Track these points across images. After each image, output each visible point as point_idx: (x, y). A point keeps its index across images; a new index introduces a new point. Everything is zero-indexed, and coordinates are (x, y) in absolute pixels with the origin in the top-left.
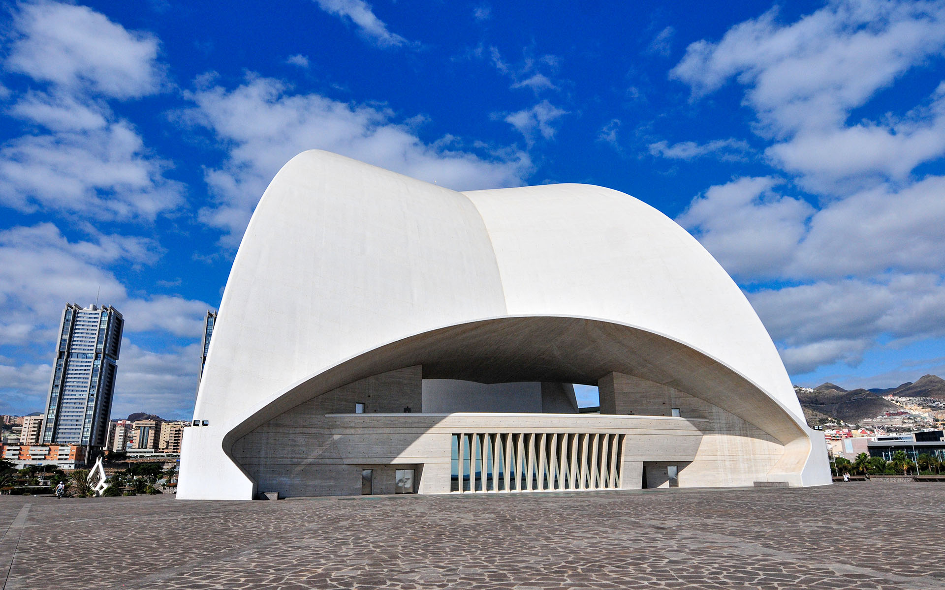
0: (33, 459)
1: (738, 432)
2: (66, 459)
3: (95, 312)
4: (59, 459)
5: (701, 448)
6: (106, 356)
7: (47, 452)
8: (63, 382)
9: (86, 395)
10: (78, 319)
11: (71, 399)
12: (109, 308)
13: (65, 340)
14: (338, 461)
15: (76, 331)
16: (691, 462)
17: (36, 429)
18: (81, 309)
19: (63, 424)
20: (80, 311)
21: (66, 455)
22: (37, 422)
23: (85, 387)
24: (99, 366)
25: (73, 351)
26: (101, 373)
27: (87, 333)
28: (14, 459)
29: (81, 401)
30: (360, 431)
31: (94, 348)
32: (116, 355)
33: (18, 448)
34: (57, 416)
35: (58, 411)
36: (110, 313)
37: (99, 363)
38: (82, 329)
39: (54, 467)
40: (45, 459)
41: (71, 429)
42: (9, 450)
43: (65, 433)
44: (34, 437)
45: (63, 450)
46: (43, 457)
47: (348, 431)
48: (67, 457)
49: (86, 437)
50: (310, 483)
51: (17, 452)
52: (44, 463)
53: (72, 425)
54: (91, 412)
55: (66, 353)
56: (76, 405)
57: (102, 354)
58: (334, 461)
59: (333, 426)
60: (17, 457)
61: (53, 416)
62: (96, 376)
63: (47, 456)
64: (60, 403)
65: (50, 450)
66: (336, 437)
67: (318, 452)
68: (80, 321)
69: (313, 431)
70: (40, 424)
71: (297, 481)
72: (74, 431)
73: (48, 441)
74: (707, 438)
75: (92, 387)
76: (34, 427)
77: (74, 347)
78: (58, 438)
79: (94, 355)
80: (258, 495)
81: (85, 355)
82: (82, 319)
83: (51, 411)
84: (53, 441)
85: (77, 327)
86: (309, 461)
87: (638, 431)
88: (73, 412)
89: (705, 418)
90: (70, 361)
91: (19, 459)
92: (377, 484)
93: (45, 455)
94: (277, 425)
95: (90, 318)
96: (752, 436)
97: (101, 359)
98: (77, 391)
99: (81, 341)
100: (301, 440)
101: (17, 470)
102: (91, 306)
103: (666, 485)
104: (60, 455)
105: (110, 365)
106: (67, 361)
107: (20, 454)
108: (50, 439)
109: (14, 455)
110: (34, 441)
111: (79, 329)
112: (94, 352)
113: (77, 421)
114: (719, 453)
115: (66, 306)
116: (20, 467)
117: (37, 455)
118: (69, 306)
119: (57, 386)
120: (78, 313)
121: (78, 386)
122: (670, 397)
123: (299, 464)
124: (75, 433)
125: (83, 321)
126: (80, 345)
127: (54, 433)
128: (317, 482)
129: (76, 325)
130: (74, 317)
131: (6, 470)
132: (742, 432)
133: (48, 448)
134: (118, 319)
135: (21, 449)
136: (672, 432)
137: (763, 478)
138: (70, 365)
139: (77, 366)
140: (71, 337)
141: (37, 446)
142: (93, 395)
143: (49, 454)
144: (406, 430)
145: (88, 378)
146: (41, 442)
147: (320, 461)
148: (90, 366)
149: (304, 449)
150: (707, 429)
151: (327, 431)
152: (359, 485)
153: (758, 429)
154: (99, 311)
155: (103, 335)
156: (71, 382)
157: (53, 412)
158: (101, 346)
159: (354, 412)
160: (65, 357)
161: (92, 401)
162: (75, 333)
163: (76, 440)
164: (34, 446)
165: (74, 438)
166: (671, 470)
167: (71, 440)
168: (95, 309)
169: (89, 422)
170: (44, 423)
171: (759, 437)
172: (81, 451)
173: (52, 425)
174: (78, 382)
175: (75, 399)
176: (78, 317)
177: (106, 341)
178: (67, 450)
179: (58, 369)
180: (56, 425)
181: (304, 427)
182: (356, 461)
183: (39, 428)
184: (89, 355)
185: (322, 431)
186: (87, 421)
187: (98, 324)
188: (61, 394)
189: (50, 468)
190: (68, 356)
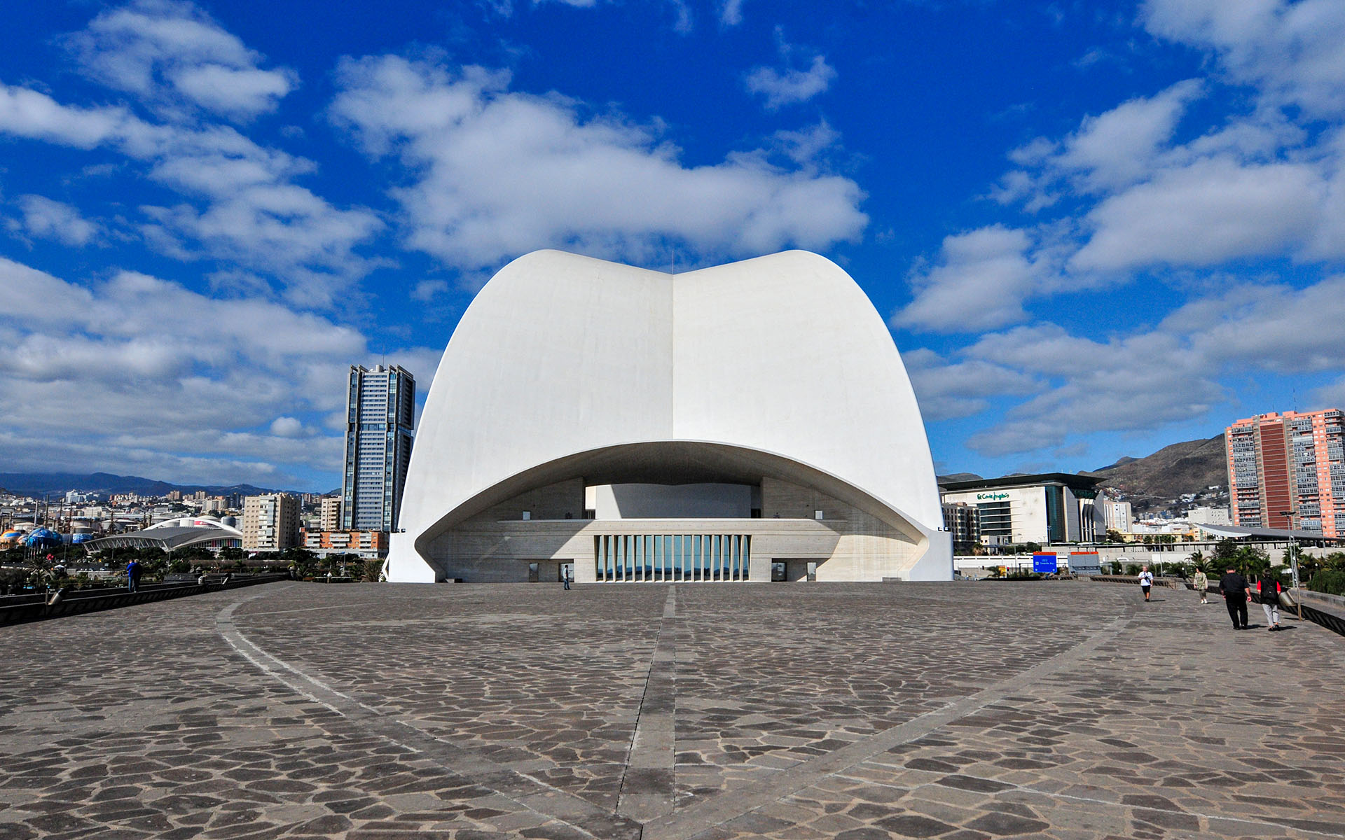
0: (335, 547)
1: (874, 532)
2: (368, 547)
3: (382, 374)
4: (362, 547)
5: (839, 546)
6: (399, 427)
7: (348, 540)
8: (357, 459)
9: (382, 474)
10: (365, 384)
11: (367, 478)
12: (396, 368)
13: (354, 409)
14: (510, 557)
15: (365, 398)
16: (828, 559)
17: (335, 513)
18: (367, 371)
19: (362, 508)
20: (366, 374)
21: (368, 542)
22: (335, 504)
23: (380, 463)
24: (393, 439)
25: (364, 422)
26: (396, 447)
27: (376, 400)
28: (316, 547)
29: (378, 481)
30: (523, 534)
31: (386, 417)
32: (410, 425)
33: (319, 535)
34: (355, 498)
35: (356, 493)
36: (399, 374)
37: (392, 435)
38: (371, 396)
39: (356, 556)
40: (347, 547)
41: (371, 513)
42: (309, 537)
43: (365, 518)
44: (335, 522)
45: (364, 537)
46: (344, 545)
47: (515, 534)
48: (369, 545)
49: (387, 522)
50: (485, 573)
51: (318, 540)
52: (347, 551)
53: (371, 508)
54: (390, 493)
55: (356, 425)
56: (373, 486)
57: (395, 425)
58: (506, 557)
59: (503, 530)
60: (318, 545)
61: (350, 499)
62: (391, 450)
63: (349, 544)
64: (356, 483)
65: (351, 537)
66: (507, 538)
67: (492, 550)
68: (367, 386)
69: (487, 534)
70: (339, 506)
71: (476, 570)
72: (374, 515)
73: (348, 527)
74: (845, 539)
75: (388, 464)
76: (333, 511)
77: (364, 417)
78: (358, 523)
79: (386, 426)
80: (440, 580)
81: (377, 427)
82: (369, 383)
83: (348, 493)
84: (353, 526)
85: (365, 393)
86: (486, 556)
87: (764, 532)
88: (371, 493)
89: (844, 519)
90: (362, 434)
91: (321, 547)
92: (542, 575)
93: (346, 542)
94: (459, 530)
95: (377, 381)
96: (888, 536)
97: (395, 430)
98: (372, 468)
99: (370, 410)
100: (478, 540)
101: (319, 559)
102: (377, 367)
103: (804, 579)
104: (362, 542)
105: (405, 436)
106: (358, 433)
107: (321, 541)
108: (350, 524)
109: (315, 542)
110: (334, 526)
111: (367, 396)
112: (386, 422)
113: (376, 503)
114: (855, 551)
115: (350, 369)
116: (323, 556)
117: (338, 542)
118: (354, 368)
119: (351, 463)
120: (364, 377)
121: (373, 463)
122: (813, 499)
123: (477, 559)
124: (375, 518)
125: (371, 386)
126: (370, 415)
127: (354, 518)
128: (491, 572)
129: (364, 391)
130: (360, 381)
131: (308, 560)
132: (878, 532)
133: (348, 535)
134: (407, 380)
135: (321, 536)
136: (802, 532)
137: (893, 574)
138: (362, 439)
139: (369, 439)
140: (359, 405)
141: (337, 532)
142: (389, 473)
143: (350, 541)
144: (558, 533)
145: (382, 454)
146: (341, 529)
147: (495, 557)
148: (383, 439)
149: (481, 547)
150: (844, 530)
151: (499, 534)
152: (527, 574)
153: (894, 529)
154: (387, 373)
155: (393, 401)
156: (366, 459)
157: (350, 494)
158: (393, 415)
159: (522, 519)
160: (356, 430)
161: (389, 480)
162: (364, 400)
163: (377, 525)
164: (334, 532)
165: (375, 523)
166: (811, 566)
167: (372, 525)
168: (382, 370)
169: (389, 503)
170: (342, 505)
171: (894, 537)
172: (383, 538)
173: (350, 509)
174: (373, 459)
175: (372, 478)
176: (365, 381)
177: (397, 409)
178: (369, 537)
179: (350, 444)
180: (354, 508)
181: (481, 531)
182: (522, 557)
183: (339, 511)
184: (381, 426)
185: (495, 534)
186: (386, 503)
187: (387, 388)
188: (356, 473)
189: (350, 557)
190: (359, 429)
